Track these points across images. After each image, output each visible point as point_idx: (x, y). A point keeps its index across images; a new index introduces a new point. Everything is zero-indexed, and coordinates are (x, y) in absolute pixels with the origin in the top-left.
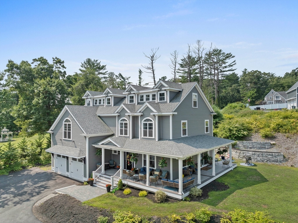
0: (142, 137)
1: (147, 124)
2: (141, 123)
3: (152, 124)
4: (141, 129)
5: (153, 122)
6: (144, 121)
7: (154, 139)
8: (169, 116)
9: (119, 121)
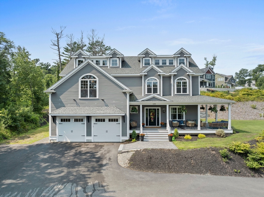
0: (176, 93)
1: (180, 82)
2: (174, 81)
3: (186, 82)
4: (174, 86)
5: (187, 81)
6: (177, 80)
7: (189, 95)
8: (198, 76)
9: (146, 81)
